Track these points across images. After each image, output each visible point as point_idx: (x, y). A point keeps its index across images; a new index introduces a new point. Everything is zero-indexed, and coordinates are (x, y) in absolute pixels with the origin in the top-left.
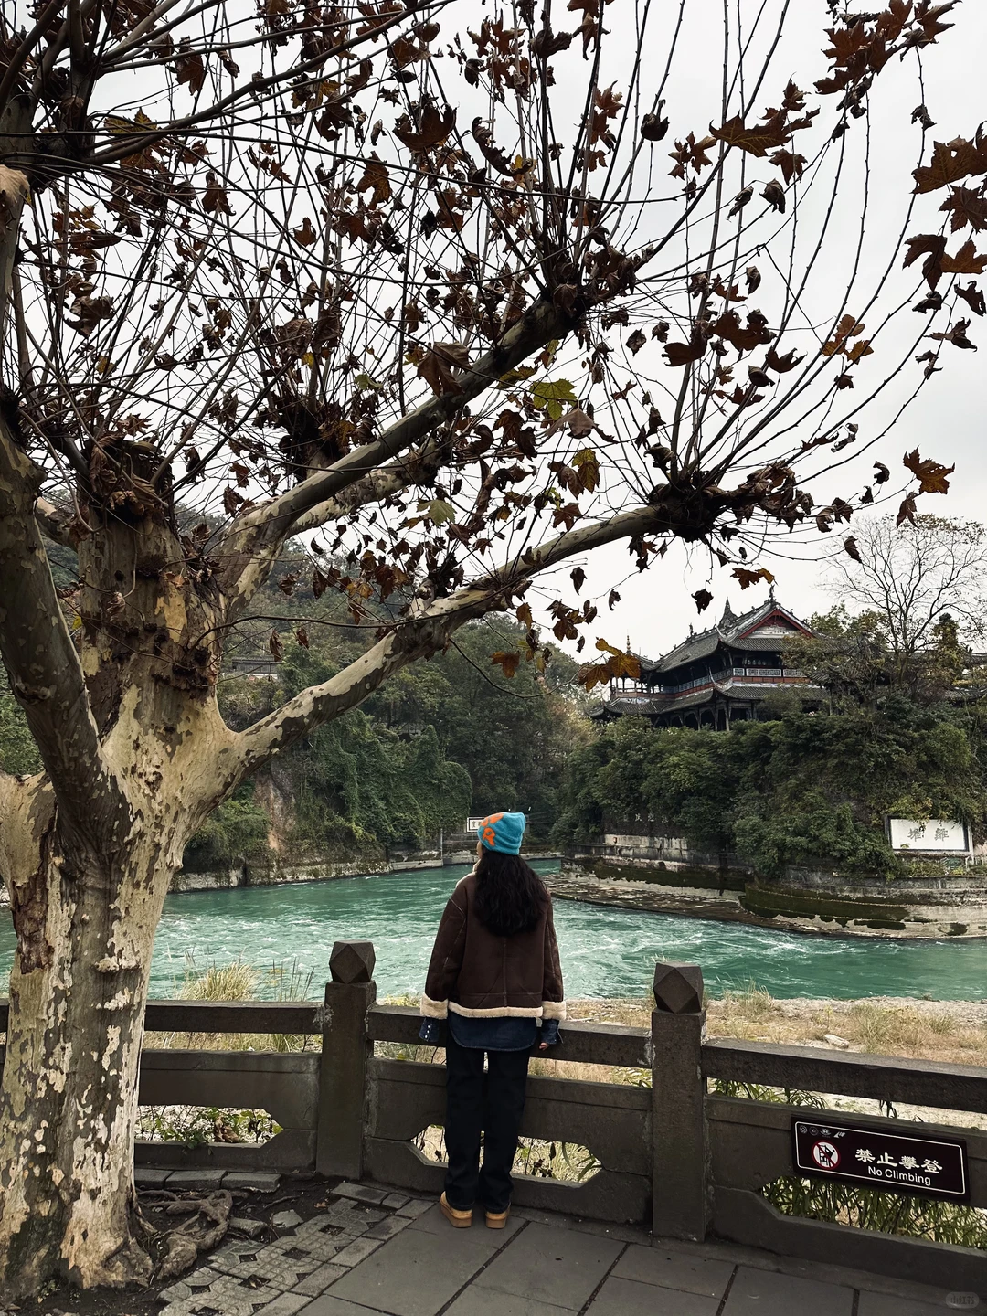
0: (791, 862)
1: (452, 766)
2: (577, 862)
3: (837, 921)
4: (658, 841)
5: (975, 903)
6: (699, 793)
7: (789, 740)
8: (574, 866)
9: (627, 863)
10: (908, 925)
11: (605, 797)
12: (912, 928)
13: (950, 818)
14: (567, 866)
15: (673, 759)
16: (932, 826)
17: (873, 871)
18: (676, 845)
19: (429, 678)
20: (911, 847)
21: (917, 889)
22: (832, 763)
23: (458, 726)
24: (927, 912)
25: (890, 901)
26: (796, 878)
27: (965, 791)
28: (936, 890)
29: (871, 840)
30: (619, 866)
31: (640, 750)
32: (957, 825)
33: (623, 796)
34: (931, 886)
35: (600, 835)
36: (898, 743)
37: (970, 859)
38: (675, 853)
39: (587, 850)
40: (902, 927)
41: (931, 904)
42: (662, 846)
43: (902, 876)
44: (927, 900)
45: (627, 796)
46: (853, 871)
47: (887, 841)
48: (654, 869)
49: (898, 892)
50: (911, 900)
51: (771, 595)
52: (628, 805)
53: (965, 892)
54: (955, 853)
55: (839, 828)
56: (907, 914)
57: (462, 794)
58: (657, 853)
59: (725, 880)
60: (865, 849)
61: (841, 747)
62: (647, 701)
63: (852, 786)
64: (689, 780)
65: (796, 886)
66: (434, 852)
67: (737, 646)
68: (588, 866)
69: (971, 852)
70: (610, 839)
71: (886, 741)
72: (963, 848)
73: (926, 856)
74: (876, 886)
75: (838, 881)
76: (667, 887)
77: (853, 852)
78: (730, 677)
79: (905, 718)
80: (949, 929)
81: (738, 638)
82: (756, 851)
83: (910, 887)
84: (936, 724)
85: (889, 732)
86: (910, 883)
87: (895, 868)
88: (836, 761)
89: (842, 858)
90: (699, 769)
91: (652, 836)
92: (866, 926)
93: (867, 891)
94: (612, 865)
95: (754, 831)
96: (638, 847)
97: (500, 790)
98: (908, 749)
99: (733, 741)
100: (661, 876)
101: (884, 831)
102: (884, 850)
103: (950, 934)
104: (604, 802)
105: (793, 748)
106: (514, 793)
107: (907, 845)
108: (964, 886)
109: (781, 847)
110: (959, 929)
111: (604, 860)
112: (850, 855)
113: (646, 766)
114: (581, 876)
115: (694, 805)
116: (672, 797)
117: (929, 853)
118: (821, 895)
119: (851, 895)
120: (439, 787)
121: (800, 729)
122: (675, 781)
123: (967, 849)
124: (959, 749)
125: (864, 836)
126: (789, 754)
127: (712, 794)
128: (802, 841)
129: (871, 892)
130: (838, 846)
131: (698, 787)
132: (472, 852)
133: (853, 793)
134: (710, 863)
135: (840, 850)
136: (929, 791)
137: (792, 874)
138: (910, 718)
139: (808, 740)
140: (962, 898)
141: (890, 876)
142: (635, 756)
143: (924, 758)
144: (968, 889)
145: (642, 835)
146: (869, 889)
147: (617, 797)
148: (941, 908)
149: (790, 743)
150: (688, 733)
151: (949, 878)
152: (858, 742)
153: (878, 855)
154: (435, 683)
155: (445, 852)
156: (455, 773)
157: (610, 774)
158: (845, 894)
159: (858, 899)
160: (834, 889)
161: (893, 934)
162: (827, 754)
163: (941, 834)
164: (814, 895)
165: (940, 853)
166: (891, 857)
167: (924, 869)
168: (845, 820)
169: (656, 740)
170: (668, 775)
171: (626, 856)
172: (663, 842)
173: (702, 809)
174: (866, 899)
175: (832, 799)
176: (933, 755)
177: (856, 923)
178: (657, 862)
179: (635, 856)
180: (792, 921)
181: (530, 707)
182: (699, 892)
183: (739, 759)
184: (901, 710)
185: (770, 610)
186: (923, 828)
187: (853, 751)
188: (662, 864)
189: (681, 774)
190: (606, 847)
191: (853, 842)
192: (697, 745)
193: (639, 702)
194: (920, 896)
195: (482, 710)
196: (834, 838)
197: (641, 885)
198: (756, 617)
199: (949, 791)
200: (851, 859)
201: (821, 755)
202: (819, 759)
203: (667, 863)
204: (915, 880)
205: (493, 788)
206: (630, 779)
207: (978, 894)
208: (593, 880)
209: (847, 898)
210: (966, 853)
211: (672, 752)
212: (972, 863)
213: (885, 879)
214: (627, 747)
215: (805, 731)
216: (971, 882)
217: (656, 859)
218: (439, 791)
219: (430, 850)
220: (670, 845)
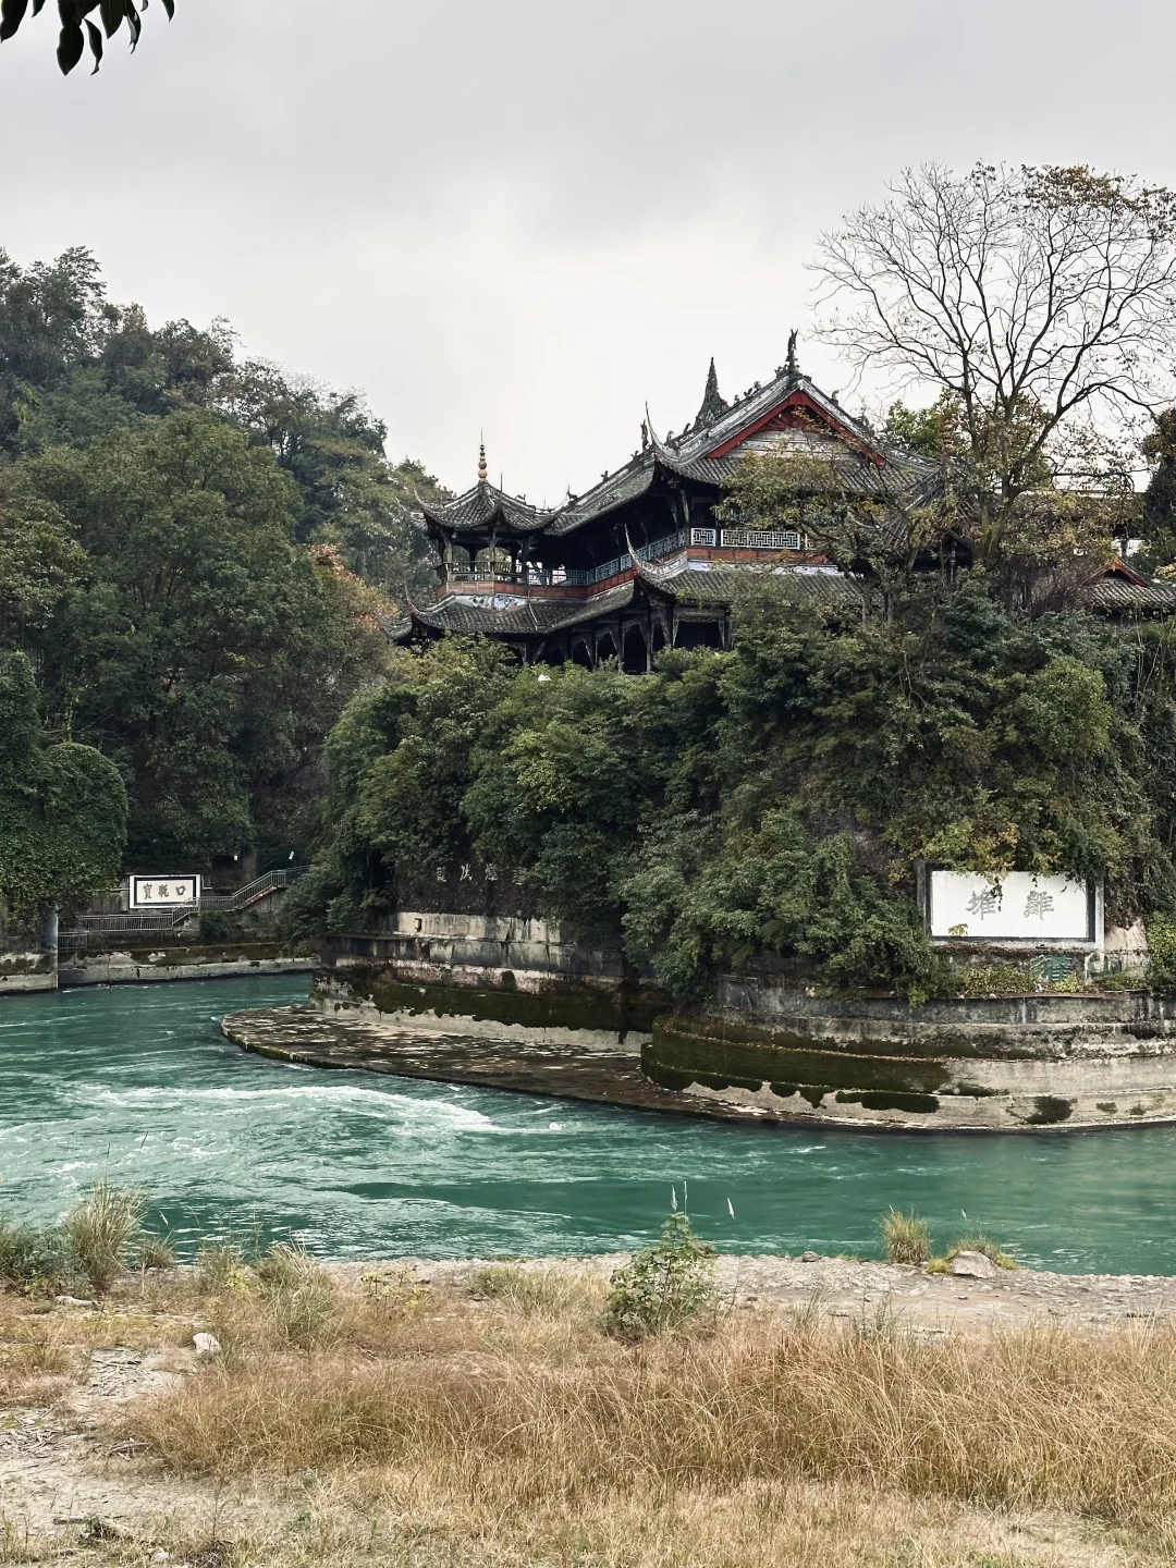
0: (725, 965)
1: (78, 753)
2: (341, 975)
3: (805, 1093)
4: (503, 925)
5: (1097, 1054)
6: (577, 814)
7: (743, 692)
8: (334, 985)
9: (438, 973)
10: (944, 1101)
11: (383, 826)
12: (952, 1110)
13: (1054, 869)
14: (322, 986)
15: (527, 738)
16: (1016, 885)
17: (884, 985)
18: (539, 936)
19: (31, 536)
20: (971, 934)
21: (975, 1024)
22: (827, 743)
23: (107, 655)
24: (989, 1073)
25: (916, 1049)
26: (737, 1001)
27: (1097, 810)
28: (1011, 1028)
29: (882, 917)
30: (422, 983)
31: (467, 718)
32: (1072, 885)
33: (424, 823)
34: (1004, 1018)
35: (386, 914)
36: (962, 702)
37: (1095, 958)
38: (534, 951)
39: (361, 948)
40: (930, 1106)
41: (1000, 1056)
42: (510, 938)
43: (944, 996)
44: (991, 1048)
45: (434, 824)
46: (844, 985)
47: (919, 919)
48: (492, 988)
49: (932, 1030)
50: (959, 1047)
51: (790, 358)
52: (434, 846)
53: (1075, 1031)
54: (1064, 946)
55: (822, 889)
56: (947, 1077)
57: (102, 819)
58: (498, 952)
59: (632, 1009)
60: (867, 937)
61: (845, 710)
62: (521, 602)
63: (862, 797)
64: (555, 785)
65: (733, 1019)
66: (30, 956)
67: (698, 475)
68: (361, 983)
69: (1100, 943)
70: (408, 923)
71: (930, 696)
72: (1083, 933)
73: (1000, 953)
74: (892, 1018)
75: (816, 1006)
76: (516, 1026)
77: (841, 944)
78: (681, 549)
79: (980, 645)
80: (1032, 1110)
81: (706, 457)
82: (660, 940)
83: (961, 1020)
84: (1048, 659)
85: (942, 676)
86: (962, 1010)
87: (928, 977)
88: (832, 741)
89: (821, 957)
90: (578, 761)
91: (491, 913)
92: (858, 1105)
93: (870, 1029)
94: (410, 980)
95: (661, 898)
96: (461, 939)
97: (207, 811)
98: (981, 714)
99: (653, 698)
100: (504, 1003)
101: (914, 894)
102: (906, 940)
103: (1034, 1120)
104: (382, 837)
105: (756, 711)
106: (245, 819)
107: (962, 927)
108: (1077, 1016)
109: (706, 933)
110: (1054, 1109)
111: (394, 970)
112: (836, 950)
113: (478, 755)
114: (346, 1006)
115: (561, 844)
116: (523, 826)
117: (1009, 946)
118: (779, 1039)
119: (838, 1038)
120: (42, 802)
121: (767, 669)
122: (528, 789)
123: (1091, 937)
124: (1084, 715)
125: (871, 908)
126: (748, 725)
127: (607, 818)
128: (743, 919)
129: (878, 1031)
130: (813, 930)
131: (574, 801)
132: (135, 957)
133: (862, 813)
134: (603, 972)
135: (815, 939)
136: (1016, 808)
137: (730, 992)
138: (991, 646)
139: (784, 693)
140: (1068, 1043)
141: (916, 995)
142: (452, 730)
143: (1012, 734)
144: (1086, 1024)
145: (472, 912)
146: (875, 1024)
147: (409, 824)
148: (1018, 1065)
149: (746, 701)
150: (574, 676)
151: (1045, 1001)
152: (878, 699)
153: (892, 949)
154: (48, 553)
155: (63, 957)
156: (83, 768)
157: (396, 773)
158: (826, 1035)
159: (852, 1046)
160: (804, 1025)
161: (912, 1121)
162: (821, 726)
163: (1038, 903)
164: (765, 1038)
165: (1032, 946)
166: (923, 955)
167: (992, 980)
168: (832, 872)
169: (502, 693)
170: (514, 774)
171: (439, 960)
172: (513, 927)
173: (580, 853)
174: (867, 1046)
175: (815, 827)
176: (1033, 730)
177: (840, 1099)
178: (498, 972)
179: (458, 960)
180: (718, 1095)
181: (282, 615)
182: (576, 1037)
183: (666, 738)
184: (975, 628)
185: (784, 392)
186: (996, 892)
187: (867, 719)
188: (508, 977)
189: (542, 771)
190: (398, 941)
191: (845, 922)
192: (586, 706)
193: (500, 605)
194: (980, 1038)
195: (167, 621)
196: (805, 914)
197: (462, 1024)
198: (752, 408)
199: (1056, 807)
200: (837, 959)
201: (808, 727)
202: (804, 736)
203: (518, 974)
204: (972, 1003)
205: (192, 806)
206: (441, 783)
207: (1105, 1034)
208: (369, 1014)
209: (830, 1044)
210: (1087, 946)
211: (528, 723)
212: (1099, 967)
213: (906, 1000)
214: (441, 708)
215: (775, 672)
216: (1093, 1008)
217: (497, 964)
218: (42, 812)
219: (19, 951)
220: (527, 934)
